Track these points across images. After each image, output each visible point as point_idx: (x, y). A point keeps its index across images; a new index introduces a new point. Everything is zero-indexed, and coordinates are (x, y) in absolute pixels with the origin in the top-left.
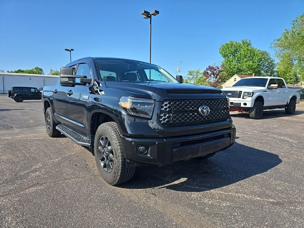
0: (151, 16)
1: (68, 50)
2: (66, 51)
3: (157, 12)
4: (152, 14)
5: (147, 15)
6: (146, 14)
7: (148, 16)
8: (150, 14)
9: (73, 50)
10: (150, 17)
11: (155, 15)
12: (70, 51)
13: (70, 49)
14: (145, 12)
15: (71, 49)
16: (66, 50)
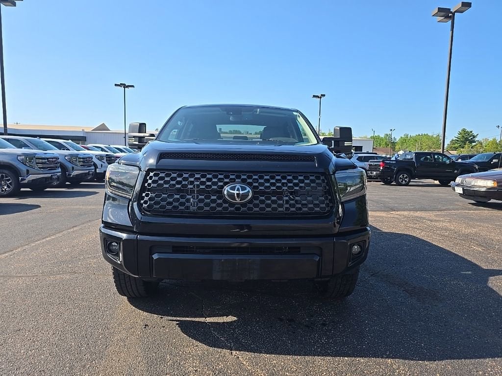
0: (454, 14)
1: (317, 97)
2: (315, 98)
3: (467, 5)
4: (455, 12)
5: (446, 14)
6: (442, 14)
7: (447, 17)
8: (451, 13)
9: (324, 95)
10: (452, 18)
11: (462, 12)
12: (321, 98)
13: (320, 95)
14: (440, 10)
15: (322, 95)
16: (314, 96)
